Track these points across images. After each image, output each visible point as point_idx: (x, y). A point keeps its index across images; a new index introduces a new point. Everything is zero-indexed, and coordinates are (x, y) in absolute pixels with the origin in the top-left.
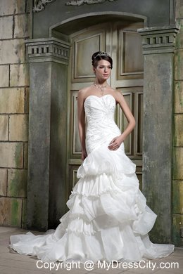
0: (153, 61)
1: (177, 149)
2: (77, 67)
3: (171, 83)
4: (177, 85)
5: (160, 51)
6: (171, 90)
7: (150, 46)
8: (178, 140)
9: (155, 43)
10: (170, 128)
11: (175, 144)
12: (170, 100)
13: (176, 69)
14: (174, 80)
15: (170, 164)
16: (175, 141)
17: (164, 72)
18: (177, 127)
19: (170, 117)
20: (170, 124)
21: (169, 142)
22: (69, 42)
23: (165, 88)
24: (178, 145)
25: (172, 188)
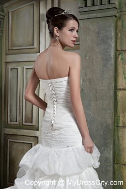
0: (91, 27)
1: (120, 130)
2: (12, 38)
3: (112, 54)
4: (120, 57)
5: (99, 15)
6: (113, 62)
7: (87, 9)
8: (121, 119)
9: (93, 5)
10: (112, 105)
11: (118, 123)
12: (112, 73)
13: (119, 36)
14: (116, 50)
15: (112, 146)
16: (118, 120)
17: (104, 40)
18: (120, 104)
19: (112, 93)
20: (112, 100)
21: (110, 122)
22: (3, 11)
23: (106, 60)
24: (121, 125)
25: (114, 173)
